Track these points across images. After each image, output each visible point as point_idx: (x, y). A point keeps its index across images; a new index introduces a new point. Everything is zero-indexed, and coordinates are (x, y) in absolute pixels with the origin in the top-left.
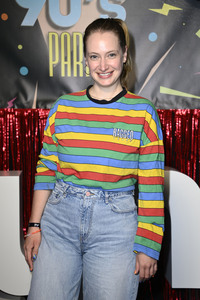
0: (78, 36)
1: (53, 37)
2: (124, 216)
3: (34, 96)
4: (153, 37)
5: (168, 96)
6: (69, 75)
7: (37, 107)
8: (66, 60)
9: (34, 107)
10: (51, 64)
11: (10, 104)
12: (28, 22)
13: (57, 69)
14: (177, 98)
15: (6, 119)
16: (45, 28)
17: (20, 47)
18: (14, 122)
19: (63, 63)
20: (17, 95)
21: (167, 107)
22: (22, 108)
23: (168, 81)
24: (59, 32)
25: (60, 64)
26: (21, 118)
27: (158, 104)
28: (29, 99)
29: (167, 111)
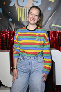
0: (27, 9)
1: (19, 9)
2: (41, 63)
3: (13, 27)
4: (49, 9)
5: (54, 27)
6: (24, 21)
7: (15, 31)
8: (23, 16)
9: (14, 31)
10: (19, 17)
11: (6, 30)
12: (11, 5)
13: (20, 19)
14: (57, 27)
15: (5, 34)
16: (17, 6)
17: (9, 12)
18: (8, 35)
19: (22, 17)
20: (9, 27)
21: (54, 30)
22: (10, 31)
23: (54, 22)
24: (21, 8)
25: (21, 17)
26: (10, 34)
27: (51, 29)
28: (12, 28)
29: (54, 31)
